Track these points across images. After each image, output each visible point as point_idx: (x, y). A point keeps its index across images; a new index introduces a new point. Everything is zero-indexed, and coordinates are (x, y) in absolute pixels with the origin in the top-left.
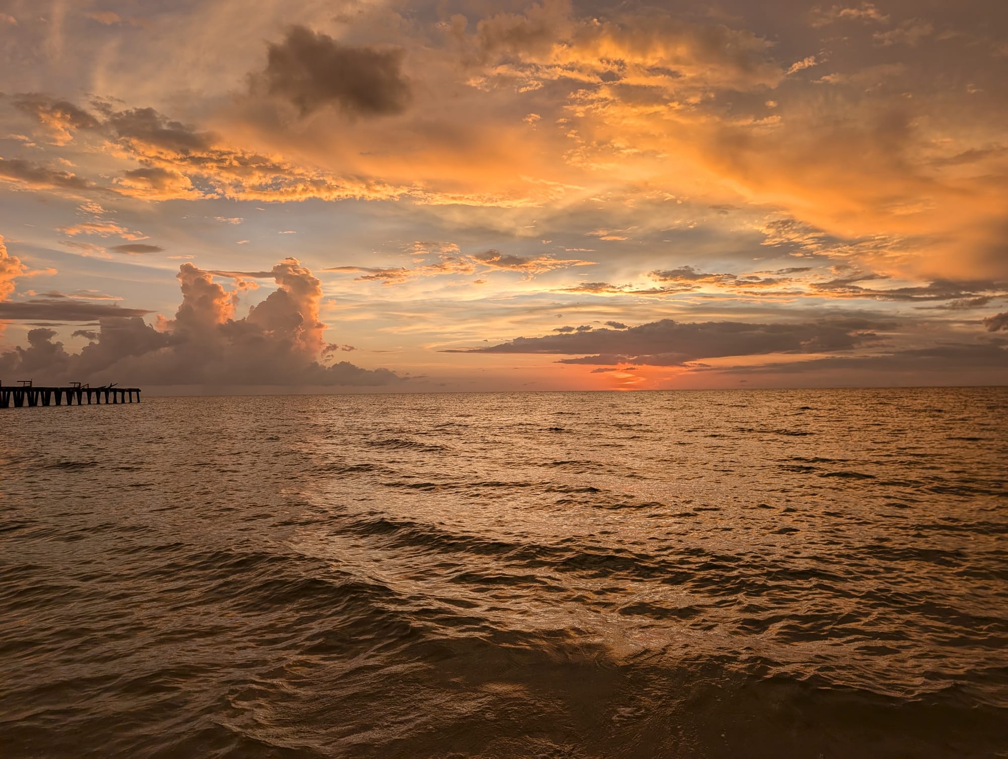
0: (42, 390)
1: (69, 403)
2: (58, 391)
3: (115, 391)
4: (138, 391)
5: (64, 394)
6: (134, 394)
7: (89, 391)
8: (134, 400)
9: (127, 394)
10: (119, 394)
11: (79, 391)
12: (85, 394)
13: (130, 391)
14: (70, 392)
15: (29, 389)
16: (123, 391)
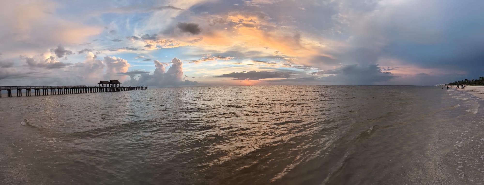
0: (132, 87)
1: (137, 90)
2: (135, 87)
3: (144, 87)
4: (148, 87)
5: (136, 88)
6: (147, 88)
7: (140, 87)
8: (147, 89)
9: (146, 88)
10: (145, 88)
11: (138, 87)
12: (139, 88)
13: (147, 87)
14: (137, 87)
15: (130, 87)
16: (145, 87)
